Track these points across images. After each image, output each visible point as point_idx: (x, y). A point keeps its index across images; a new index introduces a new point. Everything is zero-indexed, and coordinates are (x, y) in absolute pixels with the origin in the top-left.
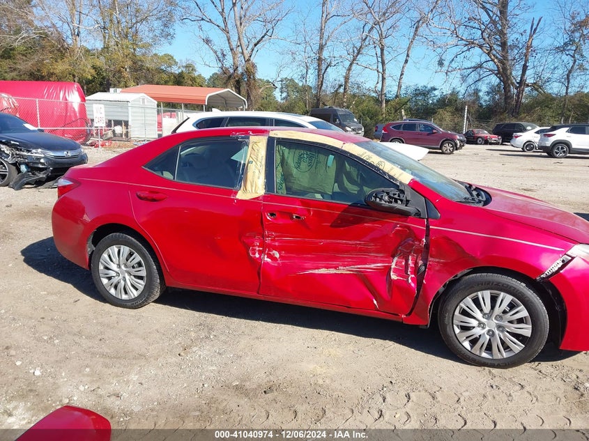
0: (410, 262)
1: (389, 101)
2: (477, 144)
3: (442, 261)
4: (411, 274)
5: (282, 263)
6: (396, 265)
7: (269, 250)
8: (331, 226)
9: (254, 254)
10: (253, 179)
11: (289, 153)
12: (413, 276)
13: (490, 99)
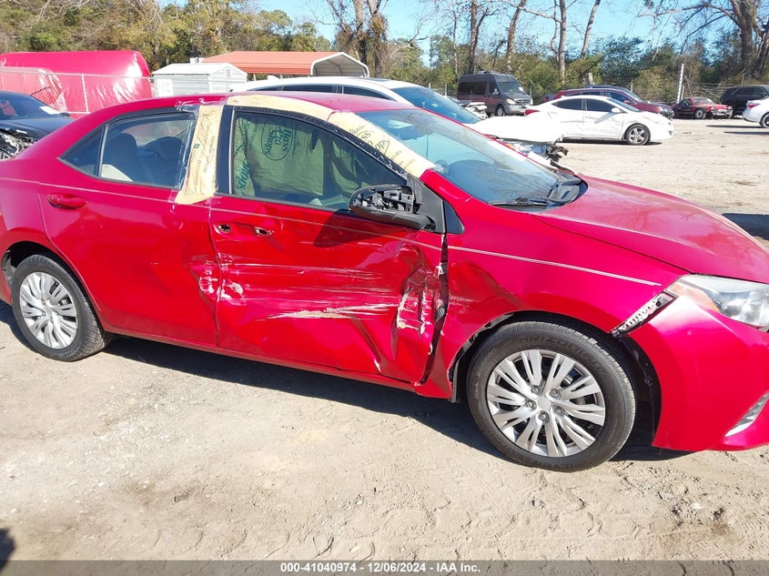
0: (424, 301)
1: (571, 61)
2: (695, 118)
3: (468, 300)
4: (427, 320)
5: (248, 302)
6: (405, 306)
7: (227, 282)
8: (314, 245)
9: (206, 287)
10: (197, 172)
11: (255, 130)
12: (428, 323)
13: (719, 52)
